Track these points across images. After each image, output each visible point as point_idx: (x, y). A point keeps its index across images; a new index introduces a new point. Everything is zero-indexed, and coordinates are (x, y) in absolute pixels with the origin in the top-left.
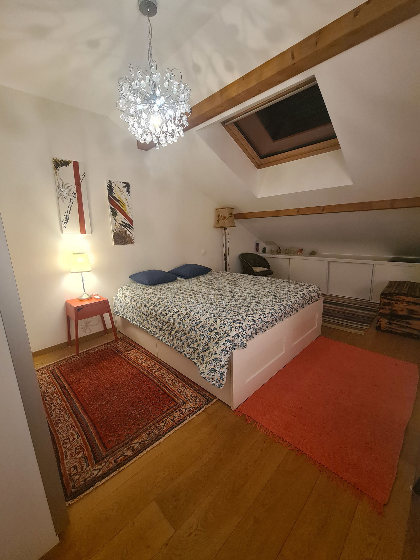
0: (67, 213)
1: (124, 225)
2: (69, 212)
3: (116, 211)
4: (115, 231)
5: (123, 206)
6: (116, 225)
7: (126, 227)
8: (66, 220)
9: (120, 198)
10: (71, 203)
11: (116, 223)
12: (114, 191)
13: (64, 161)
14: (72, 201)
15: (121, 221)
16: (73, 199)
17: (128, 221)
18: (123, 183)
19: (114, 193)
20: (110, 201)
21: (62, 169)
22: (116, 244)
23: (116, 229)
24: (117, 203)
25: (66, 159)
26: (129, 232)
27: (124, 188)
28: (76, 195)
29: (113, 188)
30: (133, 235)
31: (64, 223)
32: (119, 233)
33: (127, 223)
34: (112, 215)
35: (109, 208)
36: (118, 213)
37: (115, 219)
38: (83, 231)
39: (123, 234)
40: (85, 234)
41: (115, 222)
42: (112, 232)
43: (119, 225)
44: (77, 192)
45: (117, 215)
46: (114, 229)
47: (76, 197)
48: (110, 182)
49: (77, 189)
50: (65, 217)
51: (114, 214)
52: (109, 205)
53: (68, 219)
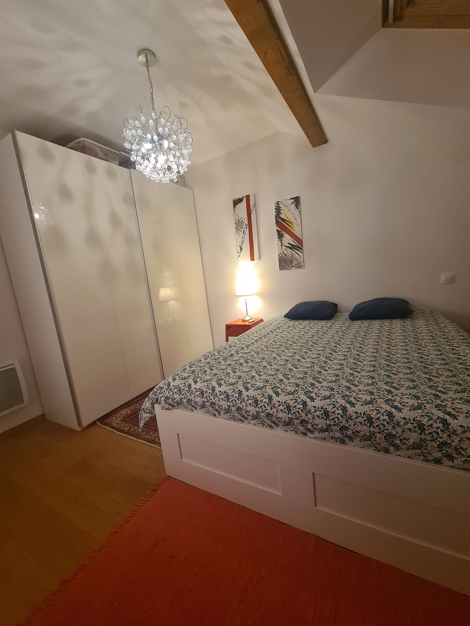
0: (241, 244)
1: (291, 247)
2: (243, 243)
3: (282, 233)
4: (280, 255)
5: (290, 225)
6: (282, 248)
7: (293, 249)
8: (240, 250)
9: (287, 217)
10: (244, 234)
11: (282, 247)
12: (281, 212)
13: (239, 199)
14: (245, 233)
15: (288, 243)
16: (245, 230)
17: (296, 242)
18: (291, 199)
19: (282, 214)
20: (278, 223)
21: (239, 206)
22: (281, 269)
23: (282, 253)
24: (284, 224)
25: (240, 197)
26: (296, 254)
27: (292, 204)
28: (248, 226)
29: (281, 209)
30: (301, 258)
31: (239, 253)
32: (284, 256)
33: (294, 244)
34: (278, 238)
35: (276, 231)
36: (284, 235)
37: (281, 242)
38: (252, 259)
39: (289, 258)
40: (254, 260)
41: (281, 245)
42: (278, 256)
43: (286, 248)
44: (248, 223)
45: (283, 237)
46: (281, 253)
47: (248, 228)
48: (278, 203)
49: (248, 220)
50: (240, 247)
51: (280, 236)
52: (276, 228)
53: (242, 249)
